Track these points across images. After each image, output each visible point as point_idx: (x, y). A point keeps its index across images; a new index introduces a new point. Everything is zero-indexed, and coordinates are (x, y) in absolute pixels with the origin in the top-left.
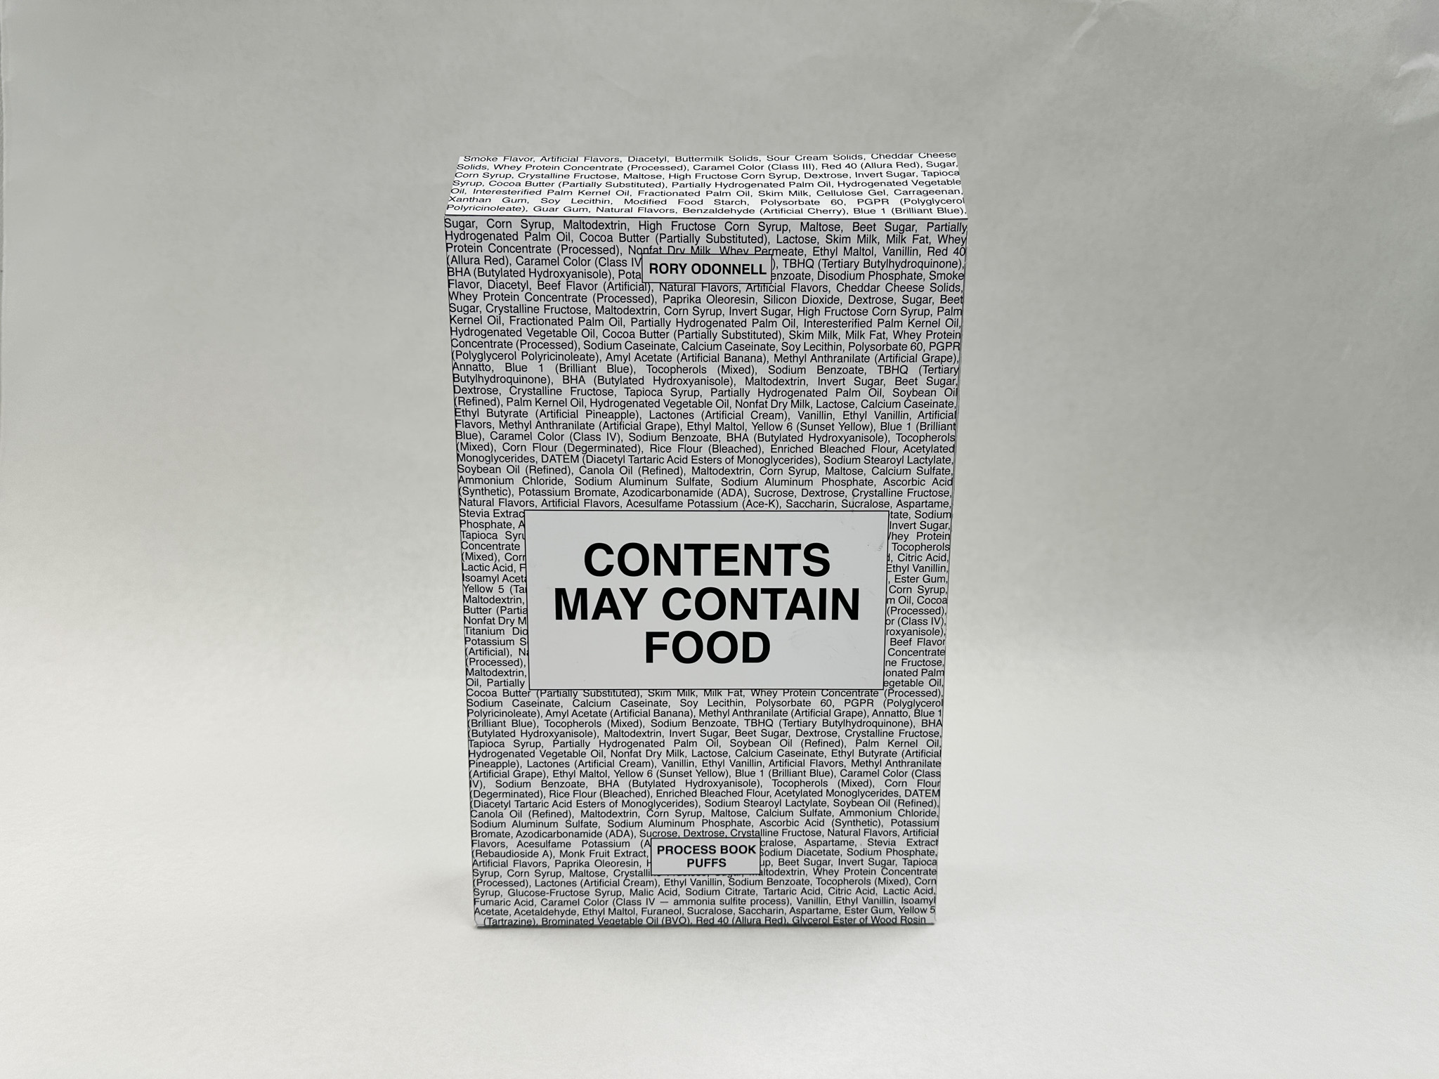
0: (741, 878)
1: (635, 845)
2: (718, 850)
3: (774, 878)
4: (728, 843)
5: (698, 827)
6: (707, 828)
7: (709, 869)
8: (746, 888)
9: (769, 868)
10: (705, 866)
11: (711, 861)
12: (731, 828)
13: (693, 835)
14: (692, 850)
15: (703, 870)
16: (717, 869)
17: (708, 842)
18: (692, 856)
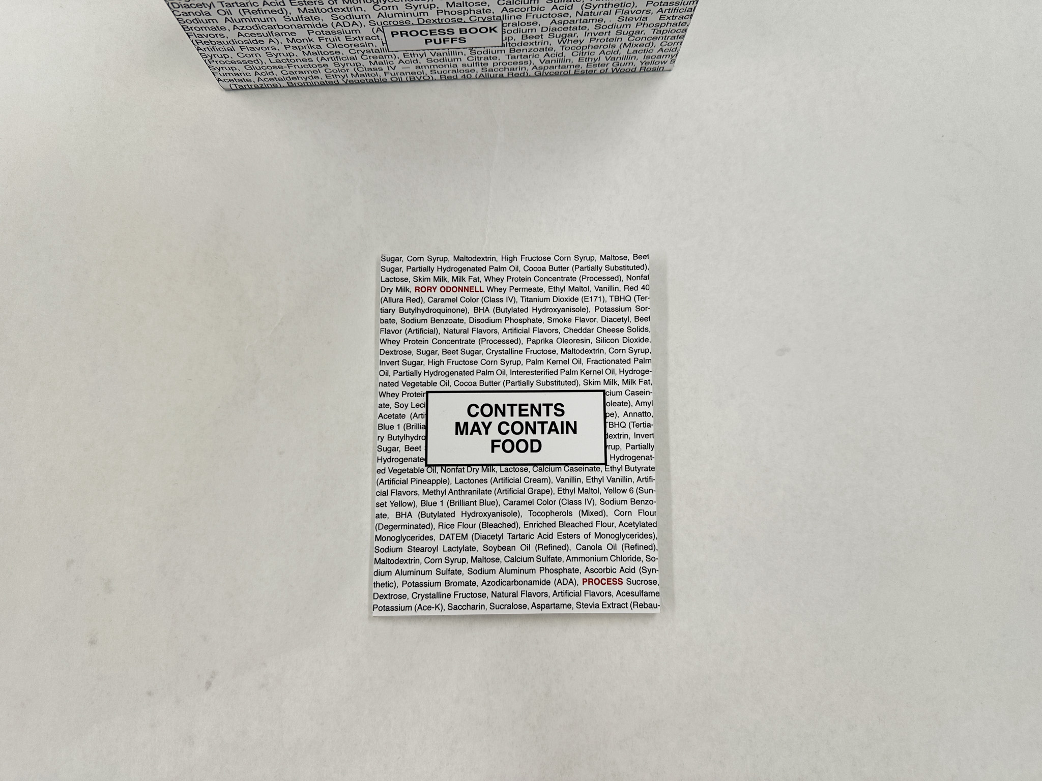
0: (482, 50)
1: (366, 31)
2: (457, 31)
3: (516, 48)
4: (468, 26)
5: (433, 15)
6: (442, 16)
7: (448, 44)
8: (488, 55)
9: (511, 42)
10: (444, 43)
11: (450, 40)
12: (469, 15)
13: (428, 22)
14: (429, 33)
15: (442, 45)
16: (457, 44)
17: (445, 27)
18: (429, 37)
